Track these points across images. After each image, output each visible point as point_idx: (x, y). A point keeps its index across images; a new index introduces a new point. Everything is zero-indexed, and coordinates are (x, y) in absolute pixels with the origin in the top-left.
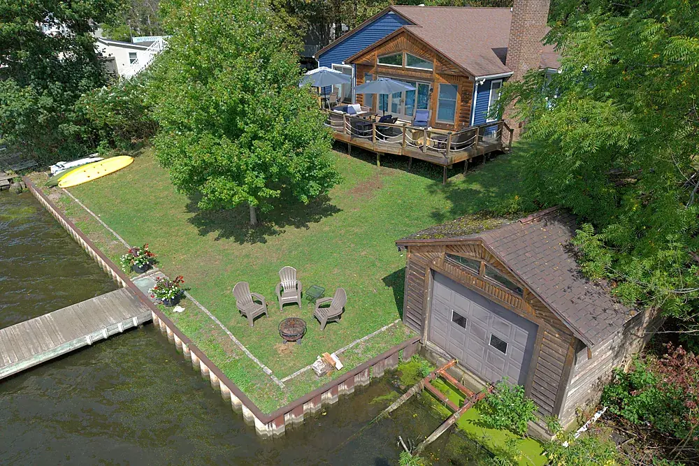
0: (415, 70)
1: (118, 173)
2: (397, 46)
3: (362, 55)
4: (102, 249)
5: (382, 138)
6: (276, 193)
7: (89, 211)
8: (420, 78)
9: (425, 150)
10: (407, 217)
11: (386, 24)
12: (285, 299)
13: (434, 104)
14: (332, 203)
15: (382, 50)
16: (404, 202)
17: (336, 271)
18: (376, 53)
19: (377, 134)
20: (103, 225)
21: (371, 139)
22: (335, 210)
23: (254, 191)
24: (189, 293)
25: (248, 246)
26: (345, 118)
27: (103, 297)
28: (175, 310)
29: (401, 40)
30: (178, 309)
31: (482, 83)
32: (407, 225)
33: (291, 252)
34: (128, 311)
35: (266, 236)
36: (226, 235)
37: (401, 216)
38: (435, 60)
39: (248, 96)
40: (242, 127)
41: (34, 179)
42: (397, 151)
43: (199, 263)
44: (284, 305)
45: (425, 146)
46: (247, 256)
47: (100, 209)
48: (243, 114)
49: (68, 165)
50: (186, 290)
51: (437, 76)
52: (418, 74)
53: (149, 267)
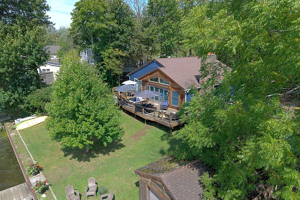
0: (163, 85)
1: (41, 123)
2: (156, 75)
3: (144, 77)
4: (23, 162)
5: (146, 113)
6: (92, 143)
7: (24, 142)
8: (164, 88)
9: (162, 120)
10: (152, 151)
11: (153, 65)
12: (88, 193)
13: (170, 98)
14: (122, 142)
15: (151, 76)
16: (153, 143)
17: (116, 178)
18: (148, 77)
19: (144, 112)
20: (27, 150)
21: (142, 113)
22: (122, 146)
23: (82, 142)
24: (51, 187)
25: (82, 163)
26: (133, 104)
27: (15, 187)
28: (42, 196)
29: (157, 72)
30: (44, 196)
31: (188, 92)
32: (151, 155)
33: (99, 167)
34: (23, 195)
35: (91, 158)
36: (74, 157)
37: (150, 150)
38: (170, 82)
39: (80, 105)
40: (77, 116)
41: (8, 125)
42: (152, 119)
43: (60, 171)
44: (88, 196)
45: (162, 118)
46: (81, 168)
47: (28, 142)
48: (78, 111)
49: (21, 120)
50: (50, 185)
51: (171, 88)
52: (164, 86)
53: (38, 172)
